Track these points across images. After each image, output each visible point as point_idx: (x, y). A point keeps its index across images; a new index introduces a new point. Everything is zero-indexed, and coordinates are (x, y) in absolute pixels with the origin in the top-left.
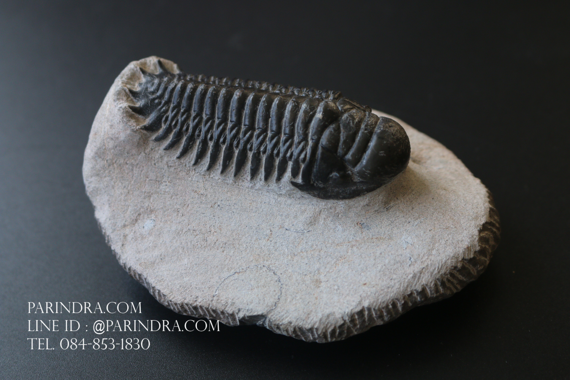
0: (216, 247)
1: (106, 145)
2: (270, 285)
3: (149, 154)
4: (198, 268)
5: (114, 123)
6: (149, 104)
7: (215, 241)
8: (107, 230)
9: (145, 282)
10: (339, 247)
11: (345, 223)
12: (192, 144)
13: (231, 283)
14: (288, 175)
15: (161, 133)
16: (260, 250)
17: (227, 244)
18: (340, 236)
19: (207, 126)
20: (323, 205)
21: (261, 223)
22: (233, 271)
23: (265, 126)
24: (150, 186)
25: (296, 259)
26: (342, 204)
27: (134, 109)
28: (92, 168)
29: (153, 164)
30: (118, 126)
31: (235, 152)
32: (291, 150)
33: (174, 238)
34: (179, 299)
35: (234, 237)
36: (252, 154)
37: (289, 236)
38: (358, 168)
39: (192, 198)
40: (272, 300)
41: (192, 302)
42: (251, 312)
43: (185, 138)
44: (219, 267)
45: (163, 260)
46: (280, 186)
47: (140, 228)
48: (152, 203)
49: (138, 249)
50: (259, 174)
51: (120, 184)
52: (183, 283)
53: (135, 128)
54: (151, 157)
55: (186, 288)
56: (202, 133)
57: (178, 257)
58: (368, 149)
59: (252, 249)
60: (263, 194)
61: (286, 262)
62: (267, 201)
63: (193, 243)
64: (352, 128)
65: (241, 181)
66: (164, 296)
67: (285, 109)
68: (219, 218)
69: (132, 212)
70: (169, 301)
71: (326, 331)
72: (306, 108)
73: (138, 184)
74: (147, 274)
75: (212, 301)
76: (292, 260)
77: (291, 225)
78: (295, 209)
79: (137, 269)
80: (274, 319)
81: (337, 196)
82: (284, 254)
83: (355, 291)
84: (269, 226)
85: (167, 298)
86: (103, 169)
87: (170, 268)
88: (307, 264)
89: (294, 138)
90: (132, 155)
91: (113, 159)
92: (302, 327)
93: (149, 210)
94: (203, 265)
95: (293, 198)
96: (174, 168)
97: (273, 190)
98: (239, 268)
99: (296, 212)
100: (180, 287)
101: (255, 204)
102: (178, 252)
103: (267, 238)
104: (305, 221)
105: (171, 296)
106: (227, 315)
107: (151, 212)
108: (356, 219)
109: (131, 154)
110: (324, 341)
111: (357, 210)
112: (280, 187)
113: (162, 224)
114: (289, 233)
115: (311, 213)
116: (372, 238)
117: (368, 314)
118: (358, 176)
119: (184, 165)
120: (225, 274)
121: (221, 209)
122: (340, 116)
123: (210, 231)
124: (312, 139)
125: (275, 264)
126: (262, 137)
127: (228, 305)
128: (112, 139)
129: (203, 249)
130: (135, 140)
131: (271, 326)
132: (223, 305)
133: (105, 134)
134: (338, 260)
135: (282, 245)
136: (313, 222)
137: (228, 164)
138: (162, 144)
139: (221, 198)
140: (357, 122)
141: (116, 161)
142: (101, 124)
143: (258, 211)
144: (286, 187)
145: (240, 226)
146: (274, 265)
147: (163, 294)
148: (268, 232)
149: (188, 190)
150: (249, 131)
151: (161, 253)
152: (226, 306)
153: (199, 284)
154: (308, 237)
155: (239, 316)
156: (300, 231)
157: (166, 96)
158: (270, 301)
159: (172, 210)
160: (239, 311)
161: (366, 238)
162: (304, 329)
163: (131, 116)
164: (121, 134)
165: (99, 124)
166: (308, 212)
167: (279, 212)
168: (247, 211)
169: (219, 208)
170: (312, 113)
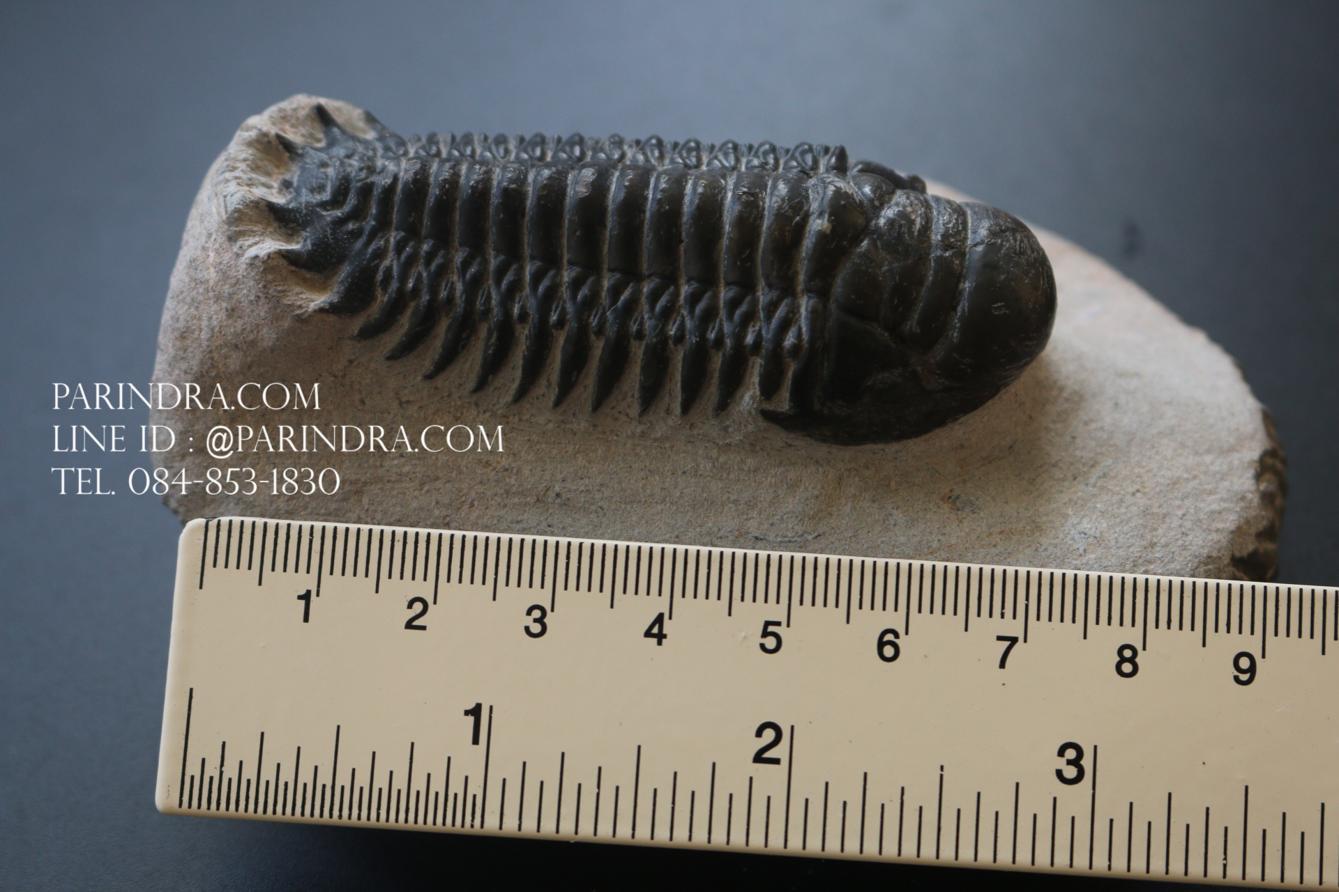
1: (220, 365)
3: (344, 376)
5: (240, 302)
6: (330, 237)
11: (911, 501)
12: (468, 337)
14: (752, 393)
15: (377, 316)
18: (903, 539)
19: (503, 282)
20: (846, 460)
21: (683, 530)
23: (670, 267)
24: (356, 465)
26: (897, 452)
27: (290, 257)
29: (356, 402)
30: (252, 311)
31: (593, 346)
32: (754, 326)
36: (643, 347)
38: (939, 352)
39: (481, 483)
43: (444, 324)
46: (727, 423)
48: (367, 510)
53: (303, 310)
54: (349, 383)
56: (493, 303)
58: (960, 299)
60: (675, 449)
62: (690, 466)
64: (909, 249)
65: (610, 420)
67: (721, 215)
72: (780, 207)
77: (766, 526)
78: (769, 479)
84: (706, 533)
89: (756, 293)
95: (761, 452)
96: (417, 405)
97: (705, 435)
99: (773, 489)
101: (657, 478)
104: (803, 510)
108: (937, 486)
111: (936, 464)
112: (728, 427)
114: (766, 547)
115: (816, 486)
116: (991, 534)
118: (938, 374)
119: (446, 393)
121: (565, 504)
122: (871, 219)
124: (808, 292)
126: (664, 299)
128: (236, 346)
130: (305, 344)
133: (212, 337)
136: (824, 507)
137: (574, 379)
138: (379, 346)
139: (561, 473)
140: (919, 231)
142: (197, 308)
143: (670, 496)
144: (745, 426)
149: (464, 463)
150: (627, 285)
156: (796, 539)
157: (373, 210)
161: (973, 537)
163: (287, 277)
164: (265, 330)
165: (190, 308)
166: (807, 485)
167: (728, 492)
168: (640, 501)
169: (558, 501)
170: (798, 218)
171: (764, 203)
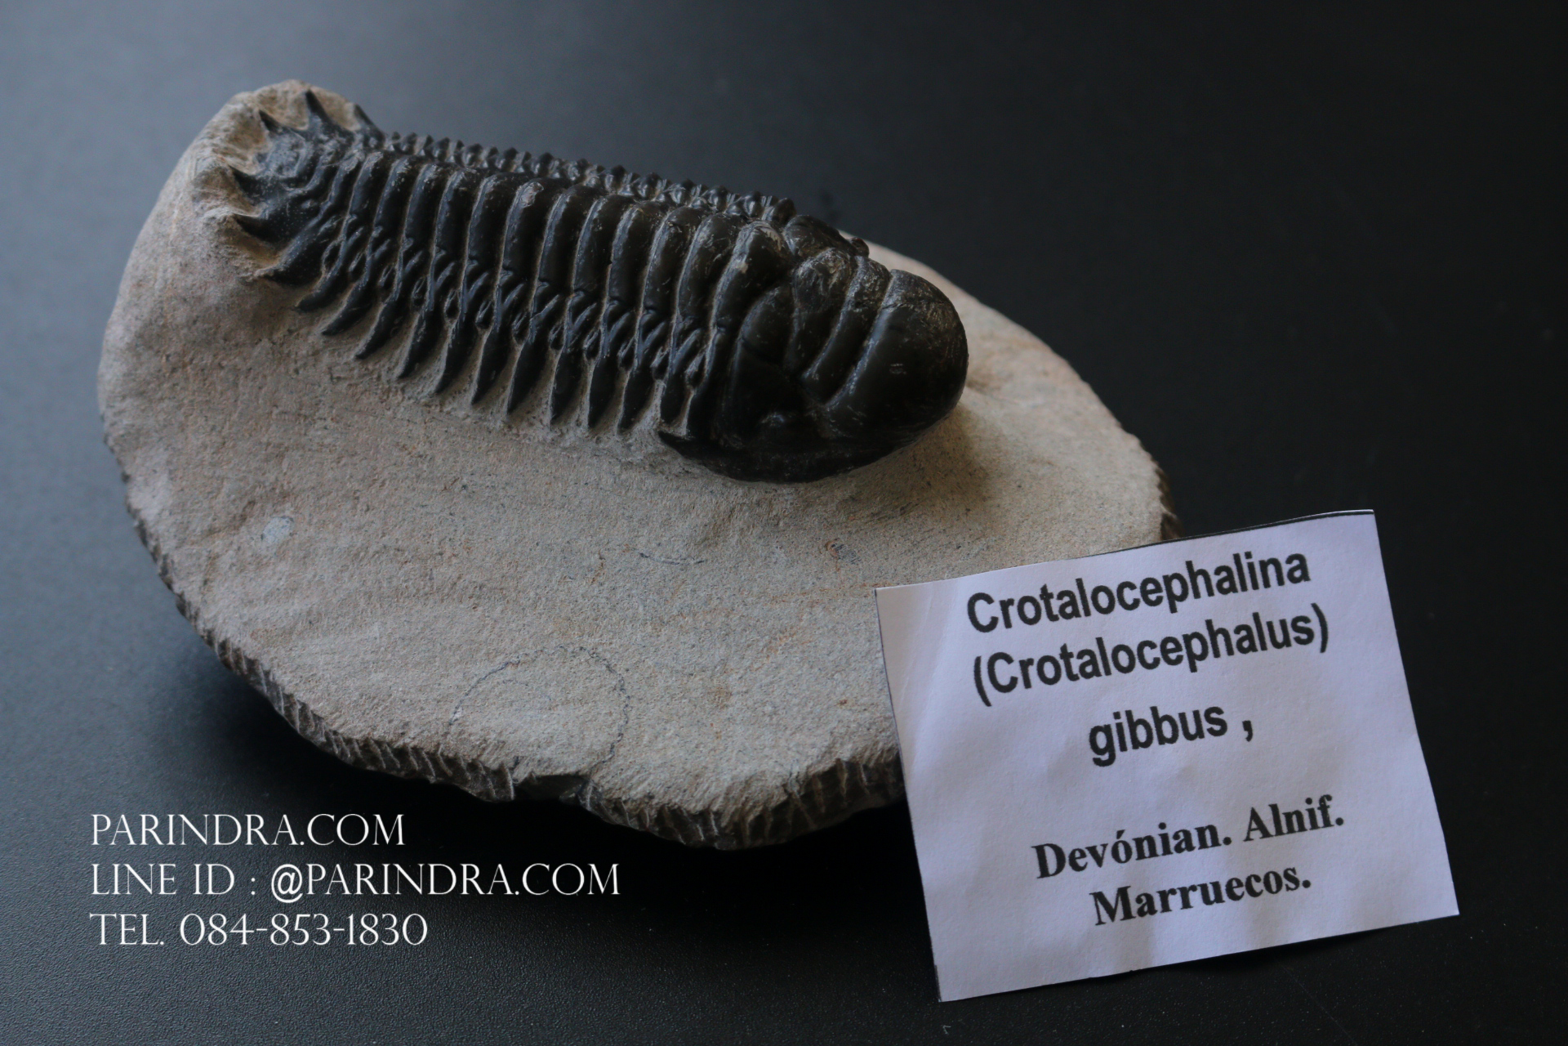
0: (455, 596)
1: (169, 316)
2: (597, 698)
3: (282, 345)
4: (408, 649)
5: (194, 259)
6: (288, 212)
7: (455, 580)
8: (161, 540)
9: (263, 682)
10: (777, 606)
11: (795, 543)
12: (401, 324)
13: (496, 690)
14: (653, 414)
15: (318, 291)
16: (572, 606)
17: (485, 589)
18: (780, 577)
19: (441, 277)
20: (739, 495)
21: (575, 537)
22: (500, 658)
23: (596, 285)
24: (282, 430)
25: (665, 632)
26: (788, 494)
27: (246, 224)
28: (127, 375)
29: (291, 371)
30: (203, 269)
31: (513, 348)
32: (663, 351)
33: (345, 568)
34: (359, 729)
35: (505, 571)
36: (559, 356)
37: (648, 573)
38: (835, 401)
39: (395, 464)
40: (603, 738)
41: (391, 736)
42: (547, 768)
43: (382, 307)
44: (464, 648)
45: (316, 625)
46: (630, 441)
47: (252, 539)
48: (285, 474)
49: (247, 594)
50: (574, 409)
51: (201, 421)
52: (369, 687)
53: (249, 274)
54: (286, 352)
55: (376, 701)
56: (427, 294)
57: (355, 620)
58: (862, 356)
59: (551, 604)
60: (581, 460)
61: (639, 640)
62: (592, 479)
63: (395, 583)
64: (822, 300)
65: (525, 424)
66: (318, 718)
67: (650, 243)
68: (464, 518)
69: (233, 497)
70: (331, 734)
71: (743, 819)
72: (705, 243)
73: (250, 423)
74: (272, 660)
75: (447, 734)
76: (655, 634)
77: (654, 545)
78: (664, 502)
79: (245, 645)
80: (606, 787)
81: (776, 474)
82: (634, 619)
83: (817, 720)
84: (597, 544)
85: (324, 724)
86: (158, 378)
87: (333, 646)
88: (693, 646)
89: (670, 319)
90: (237, 345)
91: (184, 354)
92: (679, 808)
93: (277, 491)
94: (422, 642)
95: (660, 475)
96: (348, 382)
97: (609, 450)
98: (516, 652)
99: (667, 512)
100: (362, 696)
101: (560, 485)
102: (356, 605)
103: (590, 575)
104: (691, 536)
105: (335, 718)
106: (484, 772)
107: (284, 497)
108: (823, 532)
109: (233, 342)
110: (734, 845)
111: (825, 511)
112: (630, 445)
113: (312, 530)
114: (649, 565)
115: (707, 514)
116: (865, 585)
117: (848, 780)
118: (832, 424)
119: (375, 376)
120: (479, 669)
121: (470, 497)
122: (791, 268)
123: (441, 554)
124: (719, 324)
125: (611, 643)
126: (586, 313)
127: (488, 746)
128: (185, 300)
129: (422, 600)
130: (248, 307)
131: (599, 805)
132: (474, 747)
133: (165, 288)
134: (776, 639)
135: (629, 596)
136: (712, 536)
137: (493, 378)
138: (318, 321)
139: (472, 466)
140: (835, 285)
141: (192, 360)
142: (156, 259)
143: (569, 504)
144: (646, 446)
145: (520, 541)
146: (608, 648)
147: (315, 715)
148: (593, 560)
149: (383, 443)
150: (554, 296)
151: (310, 606)
152: (484, 749)
153: (412, 690)
154: (698, 576)
155: (515, 776)
156: (679, 561)
157: (333, 192)
158: (596, 739)
159: (340, 495)
160: (517, 763)
161: (847, 585)
162: (685, 814)
163: (240, 242)
164: (212, 288)
165: (149, 259)
166: (699, 512)
167: (624, 508)
168: (540, 505)
169: (464, 492)
170: (719, 255)
171: (692, 237)
